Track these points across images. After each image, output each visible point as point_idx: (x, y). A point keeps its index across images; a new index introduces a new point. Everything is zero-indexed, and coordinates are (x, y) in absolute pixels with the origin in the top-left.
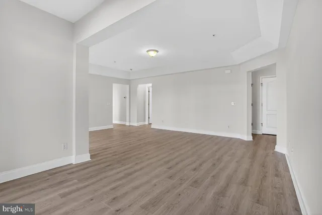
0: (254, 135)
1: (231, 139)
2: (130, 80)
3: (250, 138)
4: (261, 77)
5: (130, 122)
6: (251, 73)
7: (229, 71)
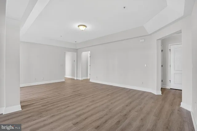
0: (163, 90)
1: (144, 92)
2: (77, 49)
3: (160, 93)
4: (169, 45)
5: (77, 77)
6: (160, 41)
7: (143, 40)
